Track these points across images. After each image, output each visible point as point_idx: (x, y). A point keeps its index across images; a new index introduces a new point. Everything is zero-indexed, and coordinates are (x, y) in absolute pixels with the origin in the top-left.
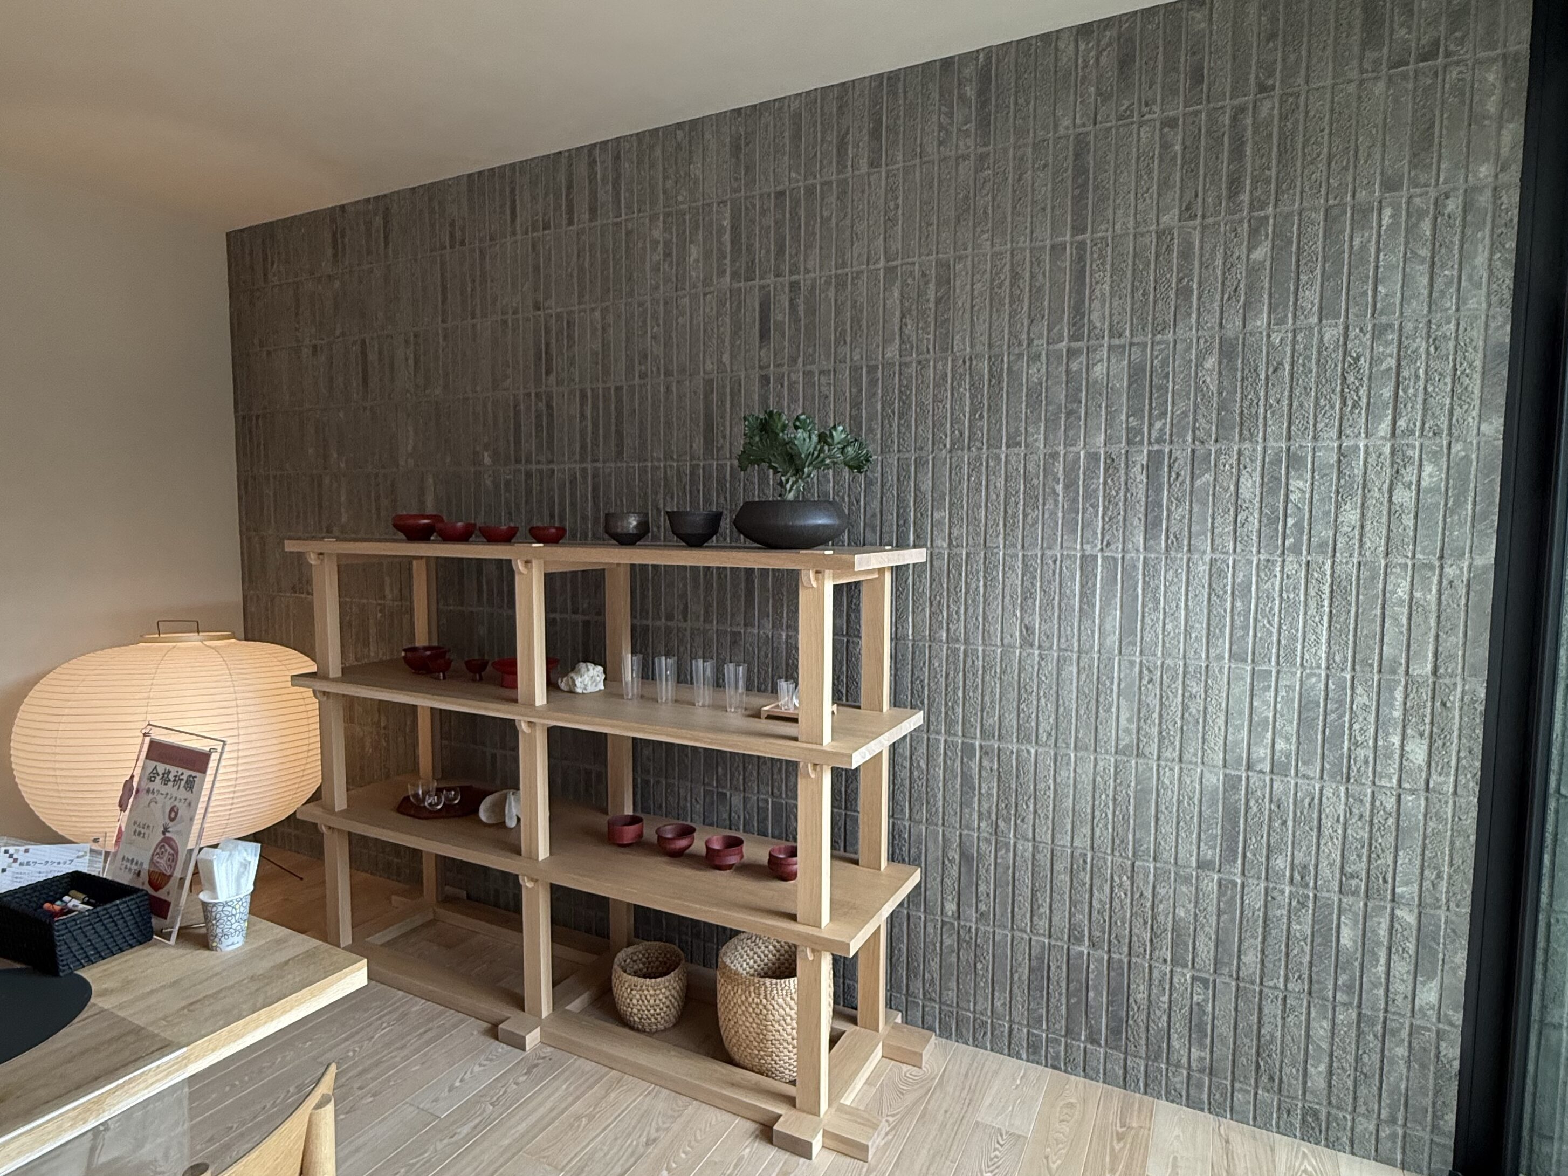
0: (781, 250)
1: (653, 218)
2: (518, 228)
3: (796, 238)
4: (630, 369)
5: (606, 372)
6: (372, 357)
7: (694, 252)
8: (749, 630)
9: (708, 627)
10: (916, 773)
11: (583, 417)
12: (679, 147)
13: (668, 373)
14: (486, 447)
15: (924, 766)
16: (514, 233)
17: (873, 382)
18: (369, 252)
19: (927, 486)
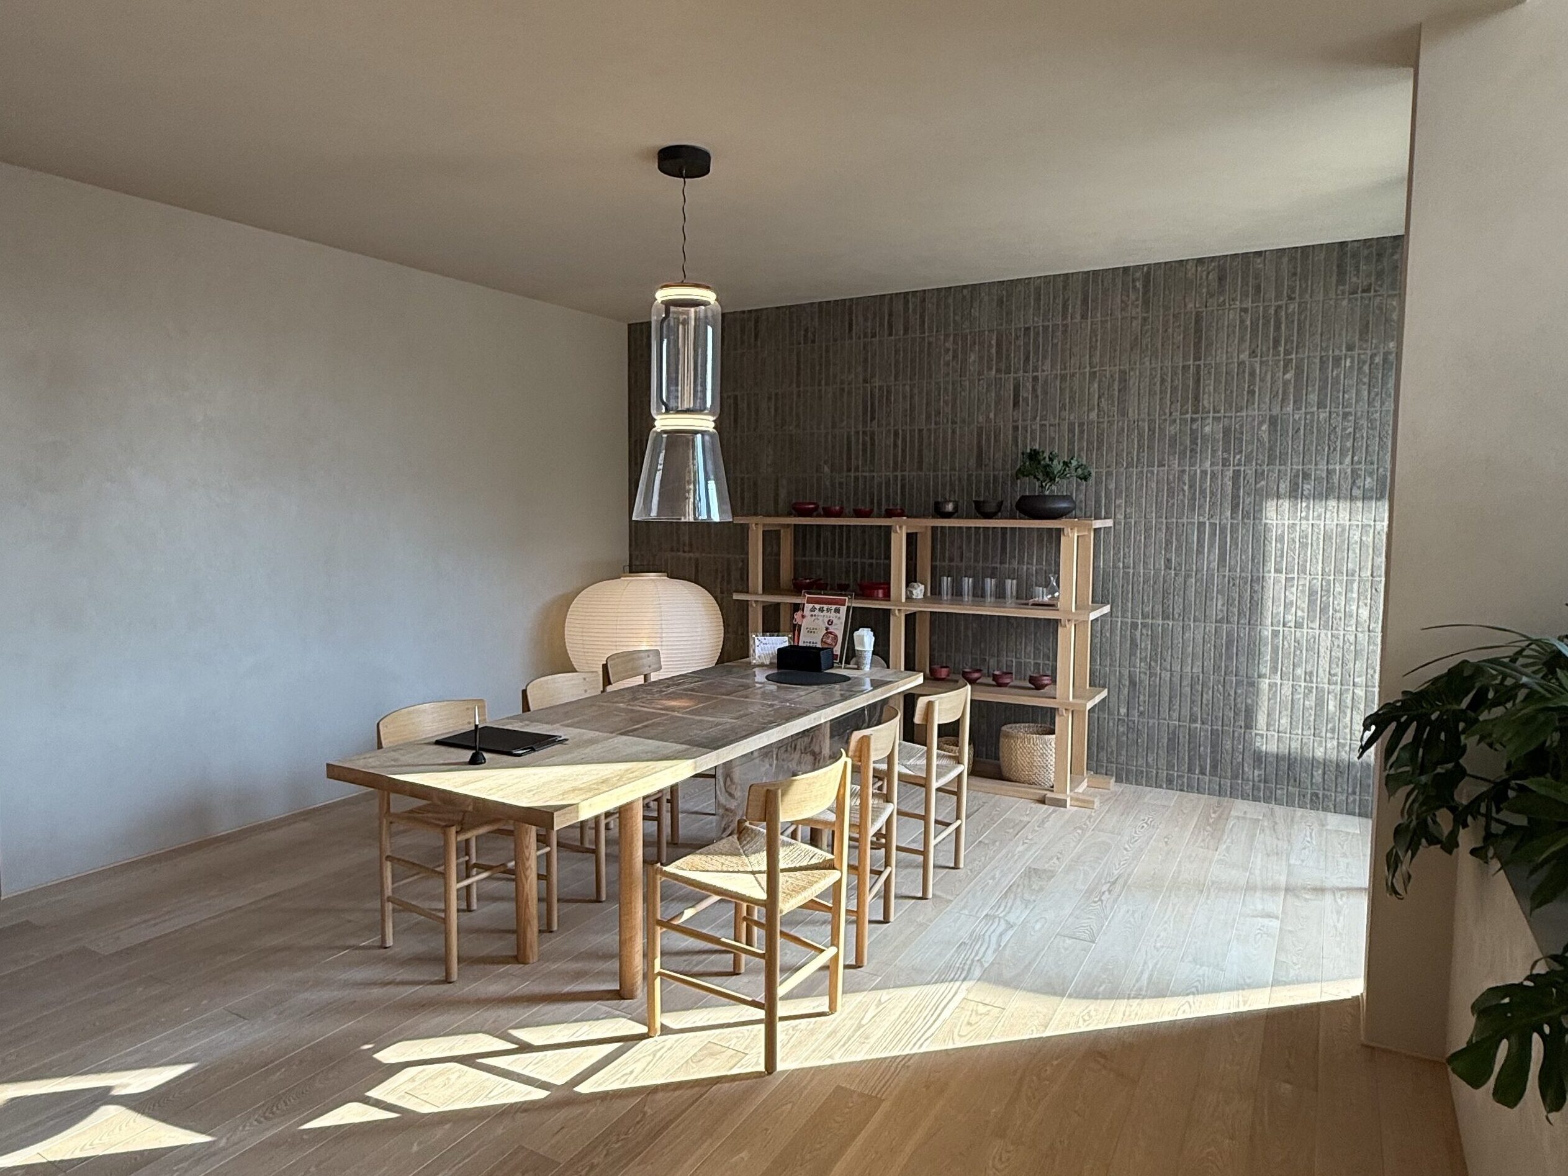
0: (1027, 359)
1: (947, 336)
2: (854, 335)
3: (1036, 352)
4: (928, 417)
5: (912, 420)
6: (743, 405)
7: (973, 357)
8: (1003, 565)
9: (976, 564)
10: (1104, 640)
11: (895, 445)
12: (964, 297)
13: (954, 422)
14: (826, 462)
15: (1108, 635)
16: (851, 338)
17: (1082, 432)
18: (743, 342)
19: (1112, 486)
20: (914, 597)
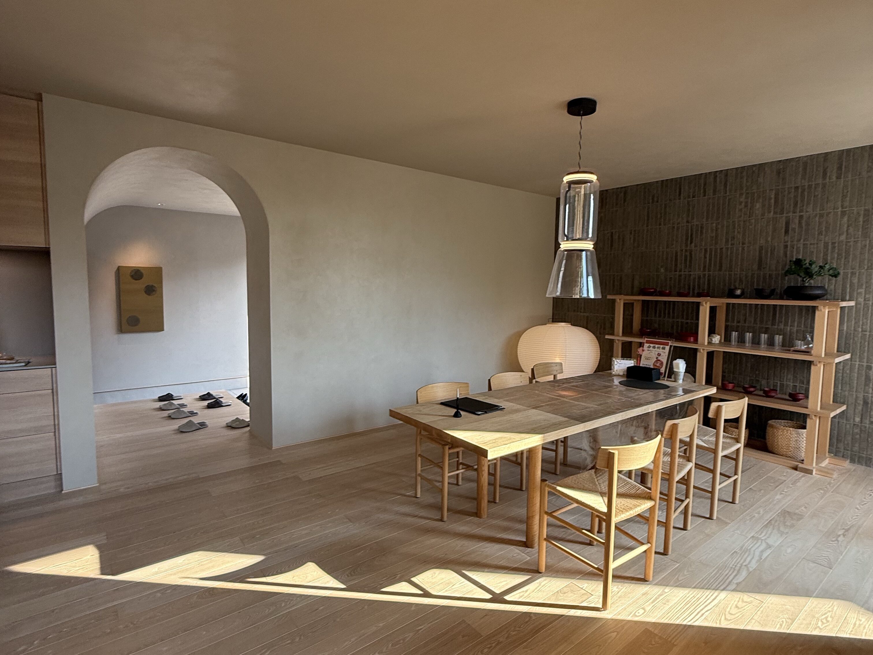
0: (796, 204)
1: (741, 194)
2: (682, 197)
3: (802, 201)
4: (727, 241)
5: (716, 243)
6: (616, 237)
7: (758, 206)
8: (774, 327)
9: (755, 325)
10: (845, 375)
11: (705, 257)
12: (754, 172)
13: (743, 244)
14: (662, 267)
15: (848, 372)
16: (680, 199)
17: (834, 248)
18: (617, 204)
19: (855, 281)
20: (713, 342)
